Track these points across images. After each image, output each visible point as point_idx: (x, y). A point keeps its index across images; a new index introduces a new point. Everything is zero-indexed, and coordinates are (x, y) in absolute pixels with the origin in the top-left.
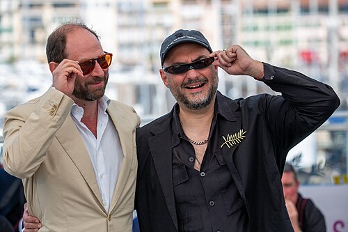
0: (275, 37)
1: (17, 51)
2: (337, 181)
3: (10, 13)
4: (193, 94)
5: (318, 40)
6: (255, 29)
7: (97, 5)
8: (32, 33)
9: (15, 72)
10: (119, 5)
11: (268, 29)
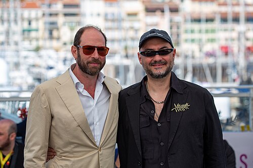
0: (205, 37)
1: (41, 43)
2: (243, 129)
3: (37, 19)
4: (156, 68)
5: (233, 40)
6: (192, 31)
7: (92, 15)
8: (51, 32)
9: (40, 57)
10: (106, 15)
11: (200, 31)
